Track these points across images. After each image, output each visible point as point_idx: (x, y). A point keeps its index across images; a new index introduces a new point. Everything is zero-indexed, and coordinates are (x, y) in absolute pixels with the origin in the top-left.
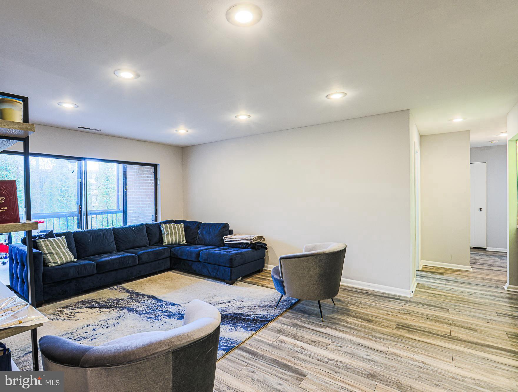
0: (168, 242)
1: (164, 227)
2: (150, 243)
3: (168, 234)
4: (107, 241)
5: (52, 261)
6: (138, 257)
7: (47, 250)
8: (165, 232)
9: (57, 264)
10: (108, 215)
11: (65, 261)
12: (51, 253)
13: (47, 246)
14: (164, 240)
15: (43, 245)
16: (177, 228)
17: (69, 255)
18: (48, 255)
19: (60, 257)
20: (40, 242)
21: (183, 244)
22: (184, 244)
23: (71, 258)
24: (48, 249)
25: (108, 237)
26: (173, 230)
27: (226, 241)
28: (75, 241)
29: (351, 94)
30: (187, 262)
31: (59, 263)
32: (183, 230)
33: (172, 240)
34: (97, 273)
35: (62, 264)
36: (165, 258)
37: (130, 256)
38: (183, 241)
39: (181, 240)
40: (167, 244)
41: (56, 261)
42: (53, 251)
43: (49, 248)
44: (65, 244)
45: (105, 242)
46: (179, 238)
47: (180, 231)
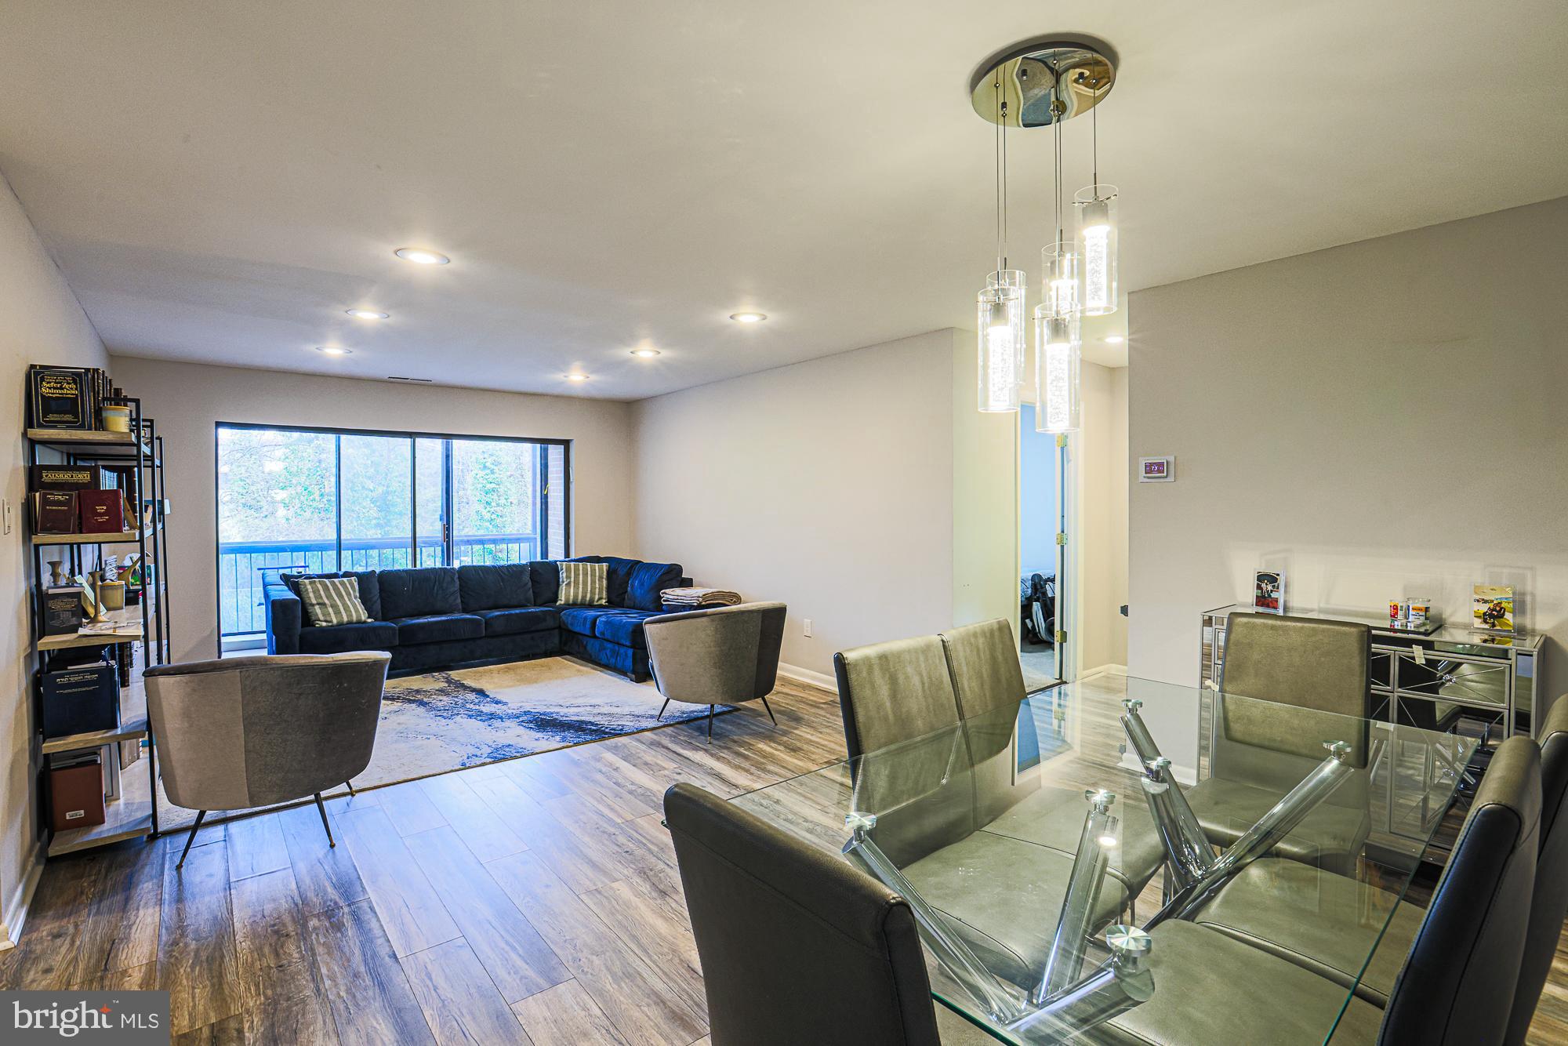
0: (567, 599)
1: (564, 569)
2: (535, 601)
3: (568, 584)
4: (440, 592)
5: (322, 618)
6: (486, 623)
7: (316, 598)
8: (565, 580)
9: (330, 624)
11: (345, 619)
12: (322, 605)
13: (316, 592)
14: (559, 596)
15: (310, 590)
16: (589, 573)
17: (357, 611)
18: (317, 607)
19: (337, 613)
20: (305, 585)
21: (599, 605)
22: (602, 605)
23: (358, 615)
24: (319, 596)
25: (445, 585)
26: (581, 576)
27: (664, 601)
28: (380, 589)
29: (773, 318)
30: (581, 637)
31: (335, 621)
32: (605, 577)
33: (576, 595)
34: (399, 645)
35: (340, 624)
36: (548, 630)
37: (469, 619)
38: (600, 599)
39: (597, 597)
40: (564, 604)
41: (328, 619)
42: (326, 601)
43: (320, 594)
44: (354, 591)
45: (437, 594)
46: (593, 593)
47: (597, 578)
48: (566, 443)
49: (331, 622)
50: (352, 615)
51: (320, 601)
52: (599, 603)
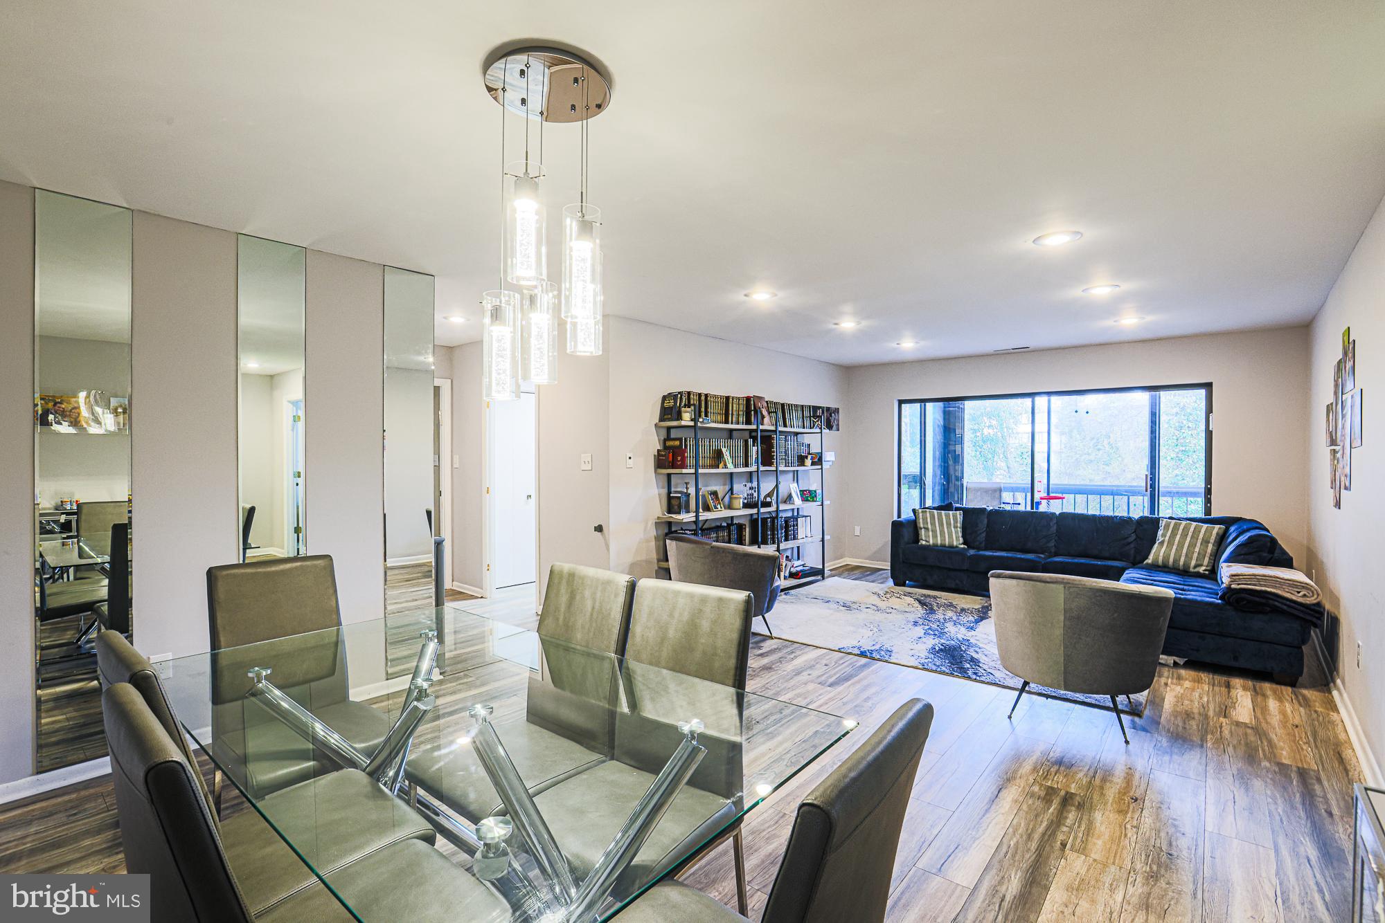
0: (1156, 559)
3: (1162, 543)
4: (1033, 534)
5: (924, 539)
6: (1042, 565)
8: (1160, 537)
9: (928, 544)
10: (1102, 496)
12: (927, 529)
14: (1150, 554)
15: (921, 517)
16: (1190, 534)
17: (957, 538)
18: (923, 530)
19: (935, 536)
20: (919, 513)
21: (1195, 572)
22: (1199, 572)
24: (927, 523)
25: (1039, 528)
26: (1178, 537)
28: (987, 524)
31: (931, 542)
32: (1212, 540)
34: (967, 570)
35: (935, 545)
39: (1193, 563)
41: (927, 539)
42: (930, 526)
44: (956, 522)
45: (1029, 535)
46: (1190, 557)
47: (1200, 541)
48: (1208, 386)
49: (929, 542)
50: (945, 540)
51: (926, 526)
52: (1196, 570)
